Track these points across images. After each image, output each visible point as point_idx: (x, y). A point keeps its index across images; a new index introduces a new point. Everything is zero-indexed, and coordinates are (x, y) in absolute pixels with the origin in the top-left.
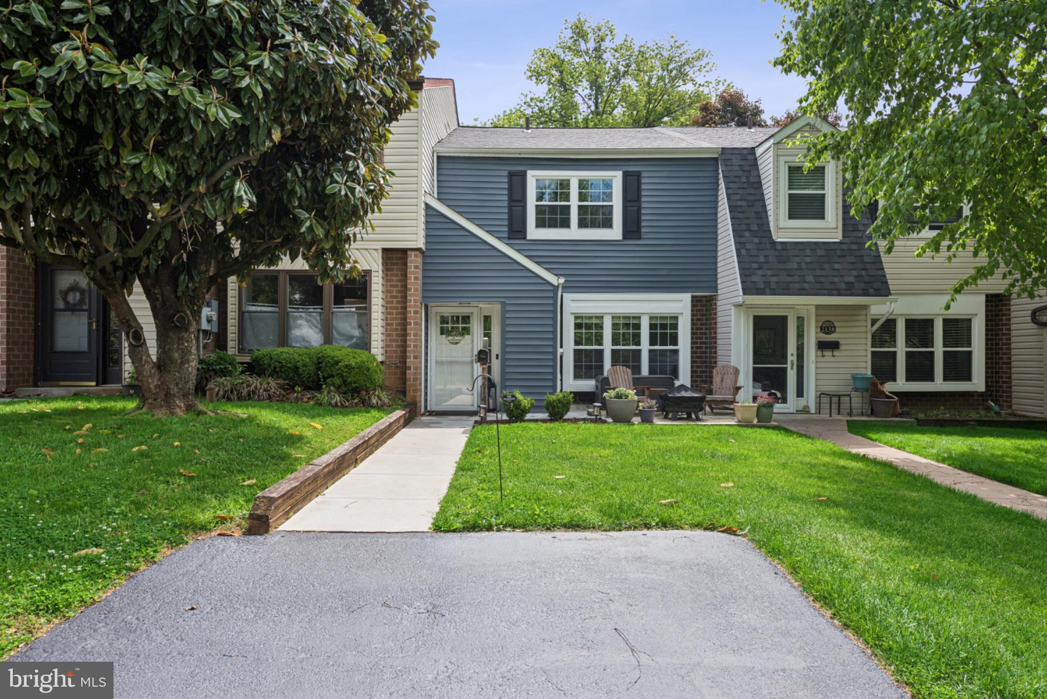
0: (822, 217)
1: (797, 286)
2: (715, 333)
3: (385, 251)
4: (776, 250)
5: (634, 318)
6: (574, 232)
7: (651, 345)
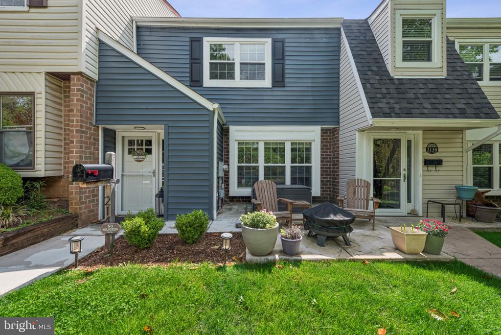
0: (429, 59)
1: (417, 111)
2: (338, 154)
3: (48, 74)
4: (394, 84)
5: (280, 143)
6: (238, 82)
7: (292, 163)
